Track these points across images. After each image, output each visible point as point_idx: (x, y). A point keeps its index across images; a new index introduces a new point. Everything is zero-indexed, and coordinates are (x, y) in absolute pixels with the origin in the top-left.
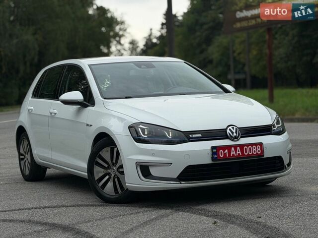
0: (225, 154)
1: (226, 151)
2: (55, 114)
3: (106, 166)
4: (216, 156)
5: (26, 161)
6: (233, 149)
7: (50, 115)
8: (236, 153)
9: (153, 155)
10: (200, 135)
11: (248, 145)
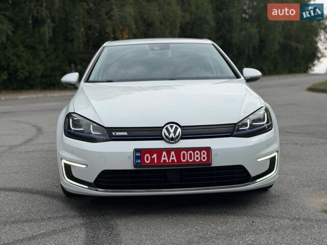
0: (152, 160)
1: (155, 156)
4: (139, 161)
6: (164, 153)
8: (169, 159)
9: (72, 153)
10: (126, 134)
11: (187, 150)
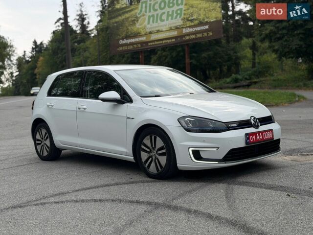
1: (254, 136)
2: (85, 109)
3: (149, 150)
4: (248, 141)
5: (43, 145)
7: (78, 110)
8: (259, 138)
9: (204, 141)
10: (236, 125)
11: (265, 131)
